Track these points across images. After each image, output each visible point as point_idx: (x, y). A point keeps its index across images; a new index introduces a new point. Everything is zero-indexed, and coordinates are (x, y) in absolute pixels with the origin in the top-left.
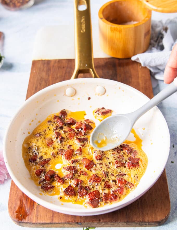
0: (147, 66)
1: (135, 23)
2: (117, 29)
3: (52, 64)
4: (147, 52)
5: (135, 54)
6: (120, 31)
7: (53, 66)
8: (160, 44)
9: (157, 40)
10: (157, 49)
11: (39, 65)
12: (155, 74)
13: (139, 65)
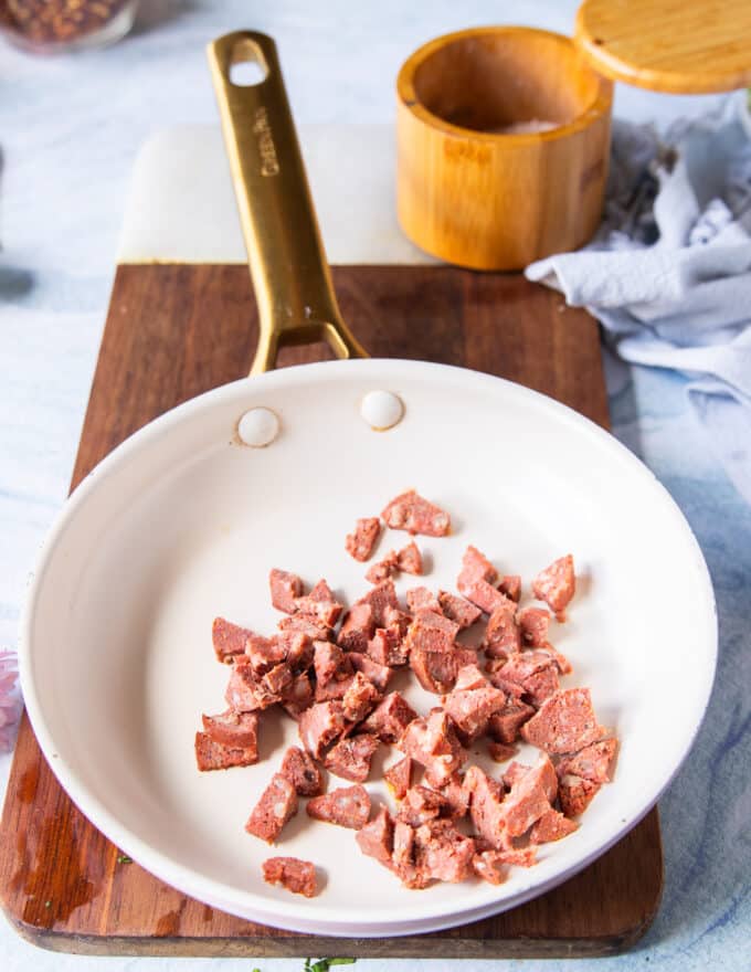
0: (591, 304)
1: (547, 127)
2: (471, 151)
3: (198, 282)
4: (590, 247)
5: (539, 256)
6: (484, 159)
7: (204, 291)
8: (645, 218)
9: (632, 201)
10: (631, 238)
11: (143, 286)
12: (621, 337)
13: (555, 299)
